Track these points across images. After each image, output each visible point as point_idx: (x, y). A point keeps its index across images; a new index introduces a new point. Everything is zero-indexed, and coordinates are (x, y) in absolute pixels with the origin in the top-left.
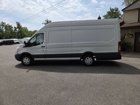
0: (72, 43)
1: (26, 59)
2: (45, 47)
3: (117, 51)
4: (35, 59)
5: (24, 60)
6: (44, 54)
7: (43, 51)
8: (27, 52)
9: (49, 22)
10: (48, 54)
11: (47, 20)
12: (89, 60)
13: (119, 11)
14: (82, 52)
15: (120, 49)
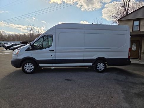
0: (85, 47)
1: (29, 65)
2: (54, 51)
3: (128, 57)
4: (41, 65)
5: (26, 67)
6: (52, 59)
7: (51, 55)
10: (57, 59)
12: (101, 66)
14: (95, 57)
15: (130, 56)
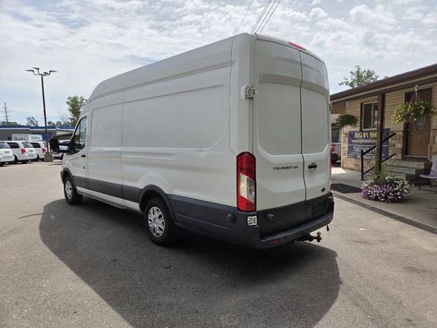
9: (364, 75)
11: (358, 72)
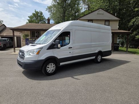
1: (51, 65)
2: (72, 48)
4: (61, 64)
5: (48, 67)
6: (70, 56)
7: (70, 53)
8: (53, 55)
13: (43, 15)
